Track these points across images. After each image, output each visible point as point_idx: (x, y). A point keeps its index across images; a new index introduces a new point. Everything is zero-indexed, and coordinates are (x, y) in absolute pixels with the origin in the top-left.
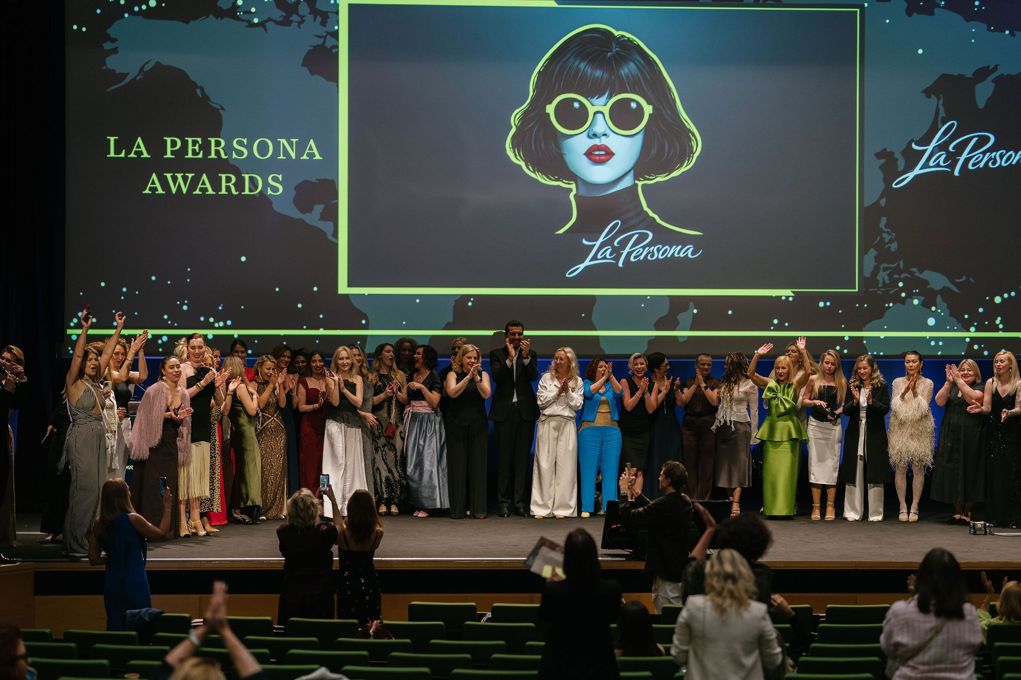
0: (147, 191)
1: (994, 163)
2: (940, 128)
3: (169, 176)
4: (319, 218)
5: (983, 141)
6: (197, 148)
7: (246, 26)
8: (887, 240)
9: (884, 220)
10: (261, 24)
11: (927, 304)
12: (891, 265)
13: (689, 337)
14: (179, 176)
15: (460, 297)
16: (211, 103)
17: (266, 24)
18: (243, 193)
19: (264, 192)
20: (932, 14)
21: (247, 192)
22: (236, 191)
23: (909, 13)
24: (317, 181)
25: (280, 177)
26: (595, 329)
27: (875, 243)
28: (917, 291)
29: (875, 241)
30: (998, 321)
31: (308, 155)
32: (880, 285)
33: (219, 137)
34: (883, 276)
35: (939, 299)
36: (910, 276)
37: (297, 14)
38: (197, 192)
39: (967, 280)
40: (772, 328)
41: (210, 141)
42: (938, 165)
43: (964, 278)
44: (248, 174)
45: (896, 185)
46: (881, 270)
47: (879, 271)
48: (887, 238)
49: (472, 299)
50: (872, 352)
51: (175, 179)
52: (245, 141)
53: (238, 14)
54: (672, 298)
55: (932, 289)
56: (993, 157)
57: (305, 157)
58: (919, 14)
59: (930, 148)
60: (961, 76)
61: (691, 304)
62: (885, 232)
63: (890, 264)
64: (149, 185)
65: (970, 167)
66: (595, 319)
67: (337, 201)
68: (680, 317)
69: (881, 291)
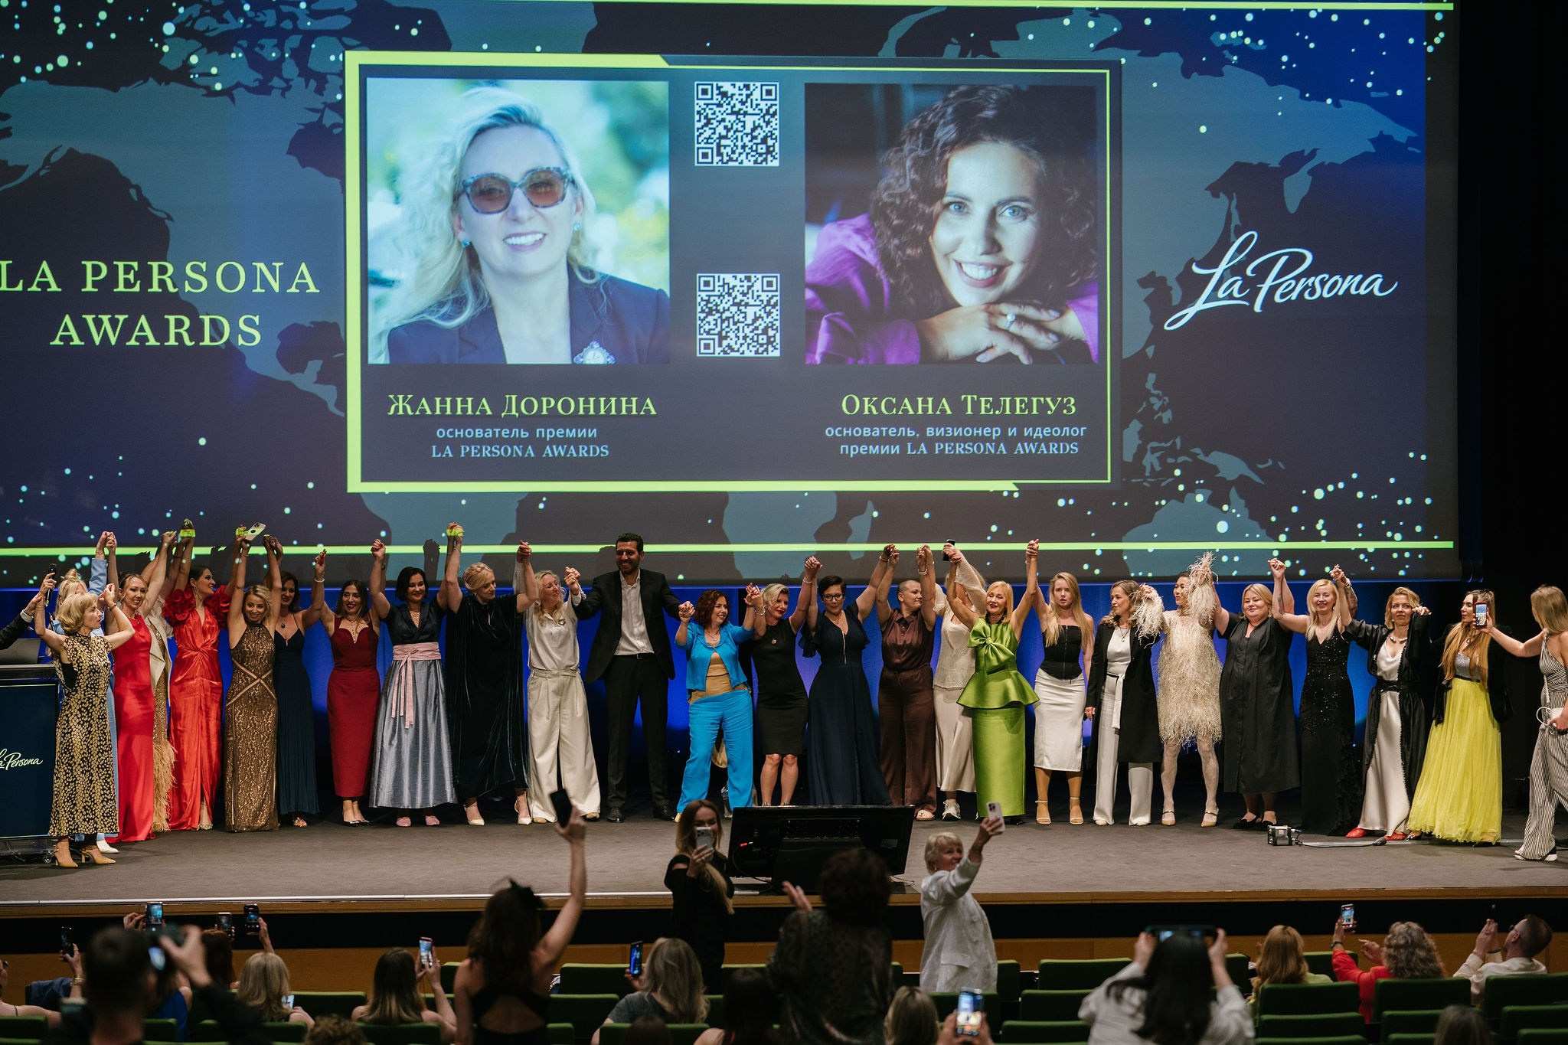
0: (57, 342)
1: (1312, 293)
2: (1233, 242)
3: (89, 318)
4: (315, 379)
5: (1296, 260)
6: (131, 276)
7: (204, 95)
8: (1156, 408)
9: (1152, 378)
10: (227, 92)
11: (1216, 501)
12: (1163, 445)
13: (867, 553)
14: (105, 318)
15: (527, 495)
16: (151, 210)
17: (235, 92)
18: (201, 344)
19: (233, 341)
20: (1221, 74)
21: (207, 342)
22: (191, 341)
23: (1186, 72)
24: (312, 325)
25: (256, 319)
26: (726, 542)
27: (1141, 409)
28: (1202, 482)
30: (1319, 526)
31: (298, 286)
32: (1147, 474)
33: (166, 261)
34: (1150, 460)
35: (1233, 494)
36: (1190, 460)
37: (280, 76)
38: (133, 342)
39: (1275, 464)
40: (989, 538)
41: (151, 266)
42: (1231, 297)
43: (1270, 463)
44: (209, 315)
45: (1169, 325)
46: (1149, 452)
47: (1146, 453)
48: (1157, 404)
49: (544, 499)
51: (98, 324)
52: (203, 266)
53: (192, 76)
54: (840, 495)
55: (1224, 479)
56: (1310, 285)
57: (293, 290)
58: (1201, 73)
59: (1218, 272)
60: (1262, 166)
61: (870, 504)
62: (1153, 395)
63: (1160, 442)
64: (60, 333)
65: (1277, 299)
66: (727, 527)
67: (342, 354)
68: (854, 523)
69: (1148, 482)
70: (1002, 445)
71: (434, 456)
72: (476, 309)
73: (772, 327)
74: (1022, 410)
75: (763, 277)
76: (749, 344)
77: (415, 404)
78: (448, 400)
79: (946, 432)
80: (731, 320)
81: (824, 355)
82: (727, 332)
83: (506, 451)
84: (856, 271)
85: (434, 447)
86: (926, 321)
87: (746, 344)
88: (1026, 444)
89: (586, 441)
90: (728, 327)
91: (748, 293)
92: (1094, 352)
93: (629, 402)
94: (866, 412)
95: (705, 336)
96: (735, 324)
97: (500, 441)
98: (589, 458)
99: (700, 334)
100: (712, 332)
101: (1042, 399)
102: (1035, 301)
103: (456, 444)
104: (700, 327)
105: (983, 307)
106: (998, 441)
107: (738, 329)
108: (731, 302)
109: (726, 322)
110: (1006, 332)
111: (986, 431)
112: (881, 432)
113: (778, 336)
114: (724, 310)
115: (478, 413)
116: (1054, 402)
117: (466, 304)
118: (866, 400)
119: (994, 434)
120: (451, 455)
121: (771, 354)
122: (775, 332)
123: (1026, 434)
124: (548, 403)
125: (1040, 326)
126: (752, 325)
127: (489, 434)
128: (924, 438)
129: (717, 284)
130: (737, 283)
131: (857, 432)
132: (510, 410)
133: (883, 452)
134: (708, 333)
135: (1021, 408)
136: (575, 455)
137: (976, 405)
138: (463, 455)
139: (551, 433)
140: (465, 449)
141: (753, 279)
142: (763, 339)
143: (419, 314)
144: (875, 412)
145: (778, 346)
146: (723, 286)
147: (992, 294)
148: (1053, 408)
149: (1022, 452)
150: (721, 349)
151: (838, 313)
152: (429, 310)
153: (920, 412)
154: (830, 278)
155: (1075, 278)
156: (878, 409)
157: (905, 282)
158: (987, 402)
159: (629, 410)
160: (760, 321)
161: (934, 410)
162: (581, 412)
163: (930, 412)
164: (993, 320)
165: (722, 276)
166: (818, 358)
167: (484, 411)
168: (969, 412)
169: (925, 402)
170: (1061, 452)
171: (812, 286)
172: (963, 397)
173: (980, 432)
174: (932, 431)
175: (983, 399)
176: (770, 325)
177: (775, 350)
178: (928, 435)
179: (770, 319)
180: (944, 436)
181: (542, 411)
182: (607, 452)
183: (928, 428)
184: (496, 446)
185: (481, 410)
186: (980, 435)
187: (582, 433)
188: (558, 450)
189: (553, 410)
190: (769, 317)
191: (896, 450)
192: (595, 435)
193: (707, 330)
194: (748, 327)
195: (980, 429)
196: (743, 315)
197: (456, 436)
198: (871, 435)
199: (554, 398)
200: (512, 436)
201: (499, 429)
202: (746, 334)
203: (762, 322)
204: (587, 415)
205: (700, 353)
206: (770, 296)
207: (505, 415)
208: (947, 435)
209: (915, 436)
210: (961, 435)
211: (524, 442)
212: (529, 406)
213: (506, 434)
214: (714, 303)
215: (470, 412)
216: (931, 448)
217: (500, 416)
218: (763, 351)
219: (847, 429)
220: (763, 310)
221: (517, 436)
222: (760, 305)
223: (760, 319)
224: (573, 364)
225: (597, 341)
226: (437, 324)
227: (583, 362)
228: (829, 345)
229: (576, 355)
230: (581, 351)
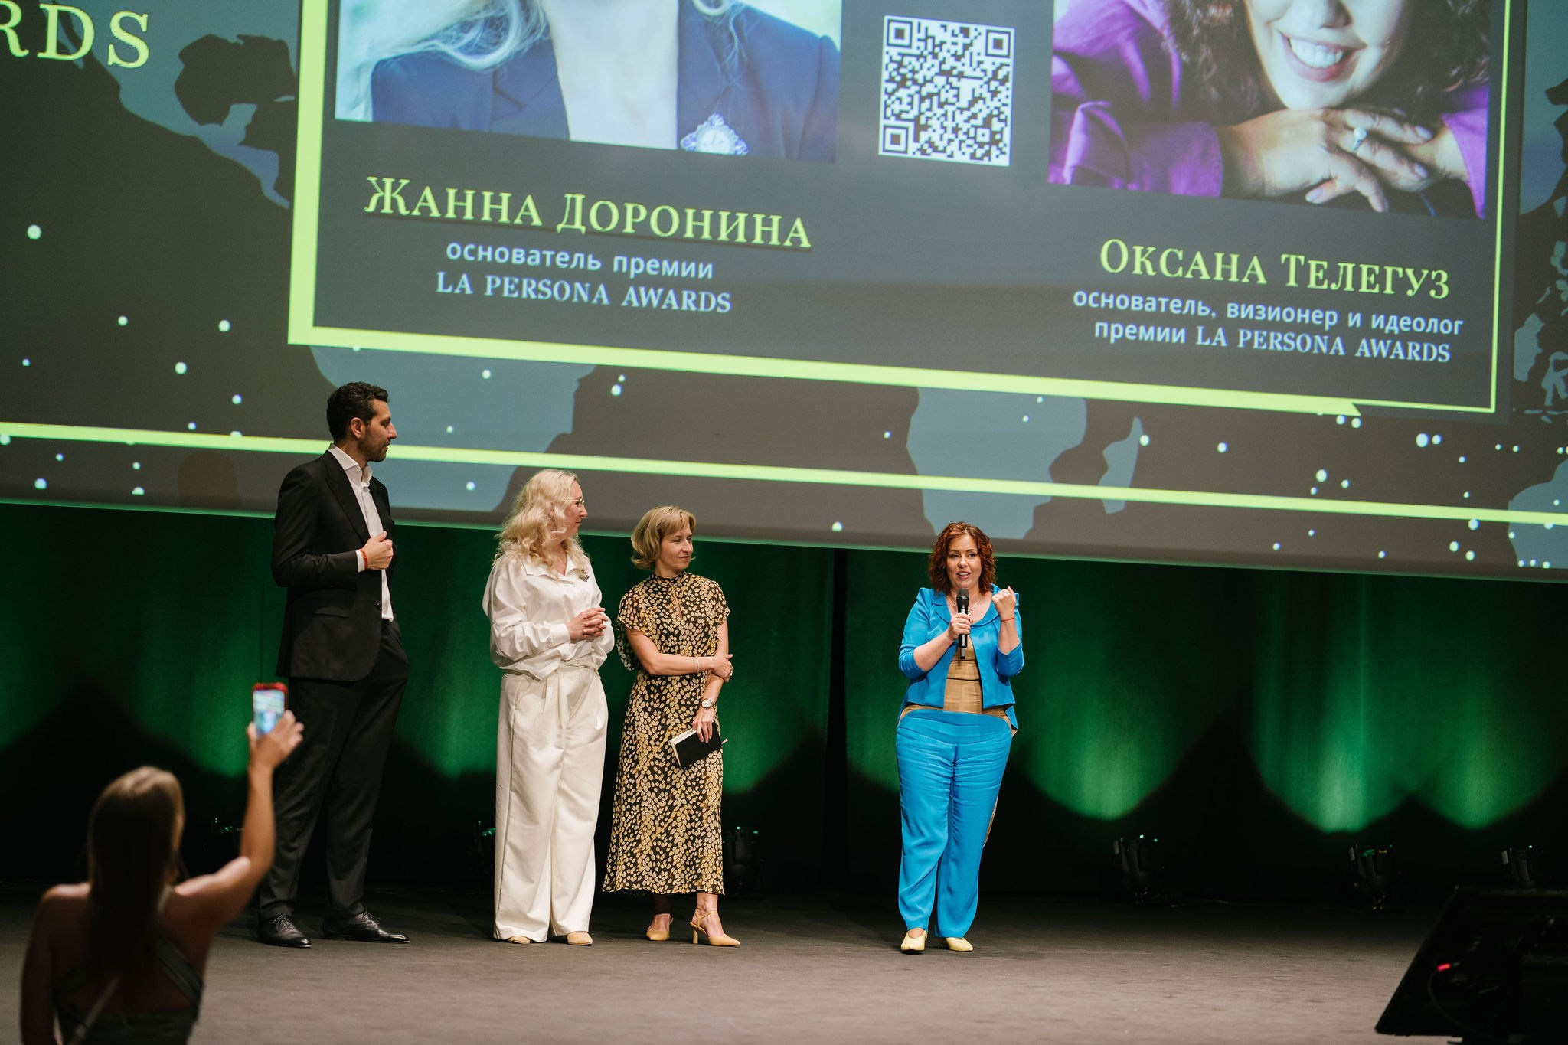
4: (243, 138)
8: (1564, 297)
9: (1560, 250)
13: (1131, 505)
15: (592, 369)
18: (40, 55)
19: (98, 57)
21: (51, 52)
22: (23, 48)
24: (241, 42)
25: (143, 21)
26: (913, 471)
27: (1543, 299)
29: (1541, 296)
32: (1548, 402)
34: (1553, 382)
40: (1313, 491)
44: (55, 3)
46: (1551, 369)
47: (1545, 371)
48: (1565, 291)
49: (622, 378)
50: (1527, 561)
54: (1094, 405)
61: (1137, 423)
62: (1561, 277)
66: (912, 446)
67: (292, 98)
68: (1108, 452)
69: (1550, 416)
70: (1338, 340)
72: (522, 41)
73: (998, 116)
74: (1370, 286)
75: (988, 32)
76: (961, 142)
77: (411, 196)
78: (470, 194)
79: (1255, 311)
80: (935, 98)
81: (1077, 170)
82: (928, 119)
83: (562, 291)
84: (1131, 37)
85: (441, 275)
86: (1235, 128)
87: (957, 142)
88: (1373, 341)
89: (695, 285)
90: (930, 110)
91: (963, 56)
92: (1479, 201)
93: (767, 223)
94: (1138, 270)
95: (893, 121)
96: (941, 105)
97: (553, 273)
98: (697, 312)
99: (886, 118)
100: (904, 116)
101: (1400, 270)
102: (1397, 111)
103: (479, 271)
104: (886, 106)
105: (1320, 113)
106: (1333, 333)
107: (945, 115)
108: (936, 69)
109: (928, 101)
110: (1352, 156)
111: (1316, 316)
112: (1159, 304)
113: (1007, 132)
114: (926, 81)
115: (518, 221)
116: (1418, 276)
117: (506, 30)
118: (1138, 249)
119: (1327, 322)
120: (468, 291)
121: (995, 162)
122: (1002, 124)
123: (1374, 326)
124: (636, 213)
125: (1401, 150)
126: (968, 109)
127: (535, 259)
128: (1222, 320)
129: (916, 36)
130: (947, 37)
131: (1122, 302)
132: (571, 221)
133: (1159, 339)
134: (898, 117)
135: (1369, 282)
136: (675, 307)
137: (1303, 272)
138: (489, 293)
139: (637, 266)
140: (493, 282)
141: (972, 33)
142: (984, 135)
143: (426, 40)
144: (1150, 272)
145: (1007, 149)
146: (925, 40)
147: (1335, 93)
148: (1416, 286)
149: (1367, 355)
150: (918, 145)
151: (1100, 103)
152: (444, 34)
153: (1219, 277)
154: (1092, 44)
155: (1455, 80)
156: (1156, 267)
157: (1205, 61)
158: (1319, 268)
159: (767, 236)
160: (980, 105)
161: (1240, 275)
162: (689, 234)
163: (1234, 278)
164: (1334, 135)
165: (925, 23)
166: (1067, 174)
167: (527, 219)
168: (1292, 283)
169: (1227, 261)
170: (1425, 358)
171: (1063, 54)
172: (1284, 257)
173: (1307, 316)
174: (1235, 310)
175: (1313, 264)
176: (995, 112)
177: (1001, 156)
178: (1229, 315)
179: (995, 103)
180: (1254, 319)
181: (624, 227)
182: (728, 305)
183: (1230, 305)
184: (546, 280)
185: (523, 218)
186: (1307, 321)
187: (688, 270)
188: (648, 296)
189: (643, 227)
190: (995, 99)
191: (1179, 336)
192: (710, 276)
193: (896, 111)
194: (961, 113)
195: (1307, 311)
196: (955, 92)
197: (480, 258)
198: (1143, 309)
199: (645, 206)
200: (573, 266)
201: (553, 253)
202: (957, 125)
203: (984, 107)
204: (697, 240)
205: (884, 150)
206: (998, 65)
207: (563, 229)
208: (1257, 318)
209: (1209, 316)
210: (1278, 319)
211: (591, 279)
212: (604, 216)
213: (562, 262)
214: (910, 68)
215: (504, 219)
216: (1232, 337)
217: (555, 230)
218: (983, 156)
219: (1107, 297)
220: (985, 86)
221: (582, 266)
222: (981, 78)
223: (981, 102)
224: (680, 150)
225: (721, 115)
226: (456, 60)
227: (695, 148)
228: (1086, 155)
229: (685, 136)
230: (694, 129)
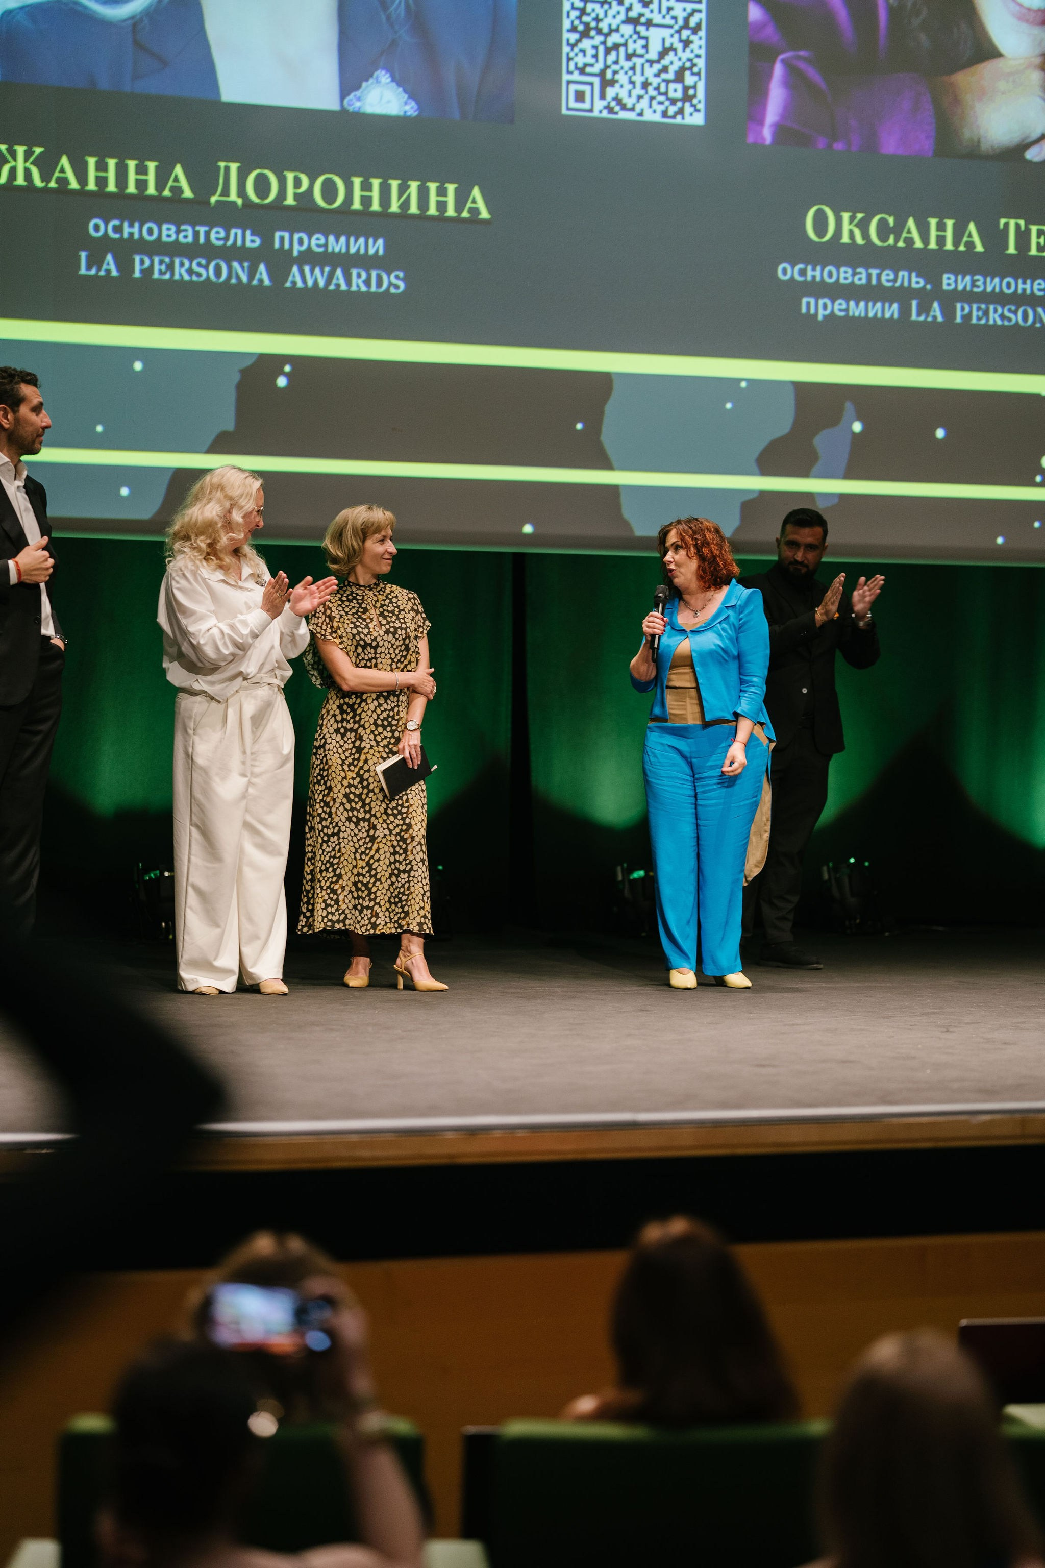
13: (844, 498)
40: (1038, 479)
49: (287, 368)
54: (802, 390)
61: (849, 407)
68: (820, 441)
71: (83, 271)
73: (691, 69)
76: (652, 98)
77: (47, 165)
78: (112, 163)
79: (974, 283)
80: (622, 50)
81: (779, 129)
82: (615, 73)
83: (218, 271)
85: (83, 255)
86: (949, 79)
87: (647, 98)
89: (365, 262)
90: (616, 62)
91: (650, 2)
93: (442, 192)
94: (845, 239)
95: (576, 76)
96: (629, 57)
97: (208, 252)
98: (368, 293)
99: (569, 72)
100: (588, 70)
103: (125, 250)
104: (569, 60)
105: (1038, 61)
107: (633, 68)
108: (622, 17)
109: (614, 53)
111: (1038, 287)
112: (869, 276)
113: (701, 87)
114: (611, 31)
115: (167, 193)
118: (846, 216)
120: (114, 273)
121: (689, 120)
122: (696, 78)
124: (297, 183)
126: (658, 62)
127: (187, 236)
128: (938, 293)
131: (830, 275)
132: (226, 192)
133: (871, 315)
134: (582, 71)
136: (343, 287)
137: (1023, 238)
138: (137, 274)
139: (301, 242)
140: (142, 263)
142: (676, 91)
144: (859, 240)
145: (701, 106)
150: (604, 103)
151: (802, 53)
153: (933, 245)
156: (866, 235)
159: (442, 206)
160: (670, 57)
161: (956, 243)
162: (357, 205)
163: (949, 246)
166: (767, 134)
167: (177, 190)
168: (1012, 250)
169: (941, 227)
172: (1003, 221)
173: (1028, 287)
174: (952, 281)
175: (1034, 229)
176: (688, 65)
177: (695, 114)
178: (945, 287)
179: (688, 54)
180: (971, 291)
181: (285, 199)
182: (402, 286)
183: (945, 276)
184: (199, 260)
185: (172, 189)
186: (1028, 292)
187: (357, 245)
188: (314, 278)
189: (305, 198)
190: (688, 50)
191: (892, 311)
192: (381, 252)
193: (580, 65)
194: (651, 66)
195: (1029, 282)
196: (643, 42)
197: (126, 236)
198: (853, 282)
199: (307, 174)
200: (230, 243)
201: (207, 229)
202: (647, 79)
203: (675, 59)
204: (366, 213)
205: (568, 109)
206: (689, 10)
207: (217, 202)
208: (975, 290)
209: (924, 288)
210: (997, 290)
211: (251, 257)
212: (262, 186)
213: (218, 239)
214: (593, 15)
215: (151, 190)
216: (948, 312)
217: (208, 203)
218: (676, 114)
219: (814, 269)
220: (676, 36)
221: (239, 243)
222: (671, 27)
223: (672, 53)
224: (343, 111)
225: (388, 70)
226: (91, 10)
227: (359, 108)
228: (787, 111)
229: (349, 94)
230: (358, 87)
